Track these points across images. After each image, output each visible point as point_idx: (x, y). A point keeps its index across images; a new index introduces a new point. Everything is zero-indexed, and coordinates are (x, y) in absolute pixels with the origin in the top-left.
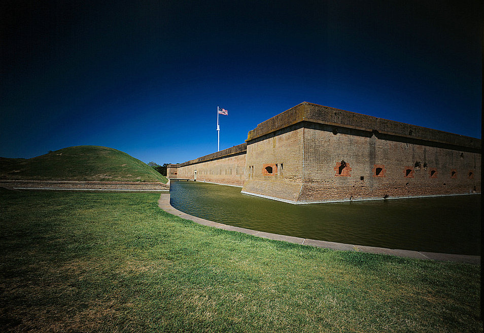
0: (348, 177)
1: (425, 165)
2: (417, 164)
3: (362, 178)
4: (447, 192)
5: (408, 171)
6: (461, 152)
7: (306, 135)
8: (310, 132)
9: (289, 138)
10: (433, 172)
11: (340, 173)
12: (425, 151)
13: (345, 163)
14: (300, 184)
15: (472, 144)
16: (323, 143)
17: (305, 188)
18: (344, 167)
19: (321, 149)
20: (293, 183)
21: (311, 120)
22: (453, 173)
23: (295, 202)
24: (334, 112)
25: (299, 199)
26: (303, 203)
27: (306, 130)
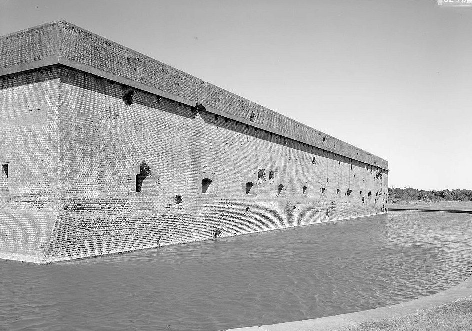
0: (155, 197)
1: (271, 176)
2: (261, 175)
3: (179, 199)
4: (297, 221)
5: (249, 186)
6: (313, 156)
7: (65, 98)
8: (75, 94)
9: (23, 102)
10: (281, 187)
11: (138, 189)
12: (271, 151)
13: (148, 168)
14: (52, 214)
15: (325, 143)
16: (103, 122)
17: (64, 224)
18: (147, 175)
19: (99, 135)
20: (34, 212)
21: (77, 66)
22: (304, 189)
23: (38, 259)
24: (127, 56)
25: (49, 251)
26: (59, 260)
27: (66, 87)
